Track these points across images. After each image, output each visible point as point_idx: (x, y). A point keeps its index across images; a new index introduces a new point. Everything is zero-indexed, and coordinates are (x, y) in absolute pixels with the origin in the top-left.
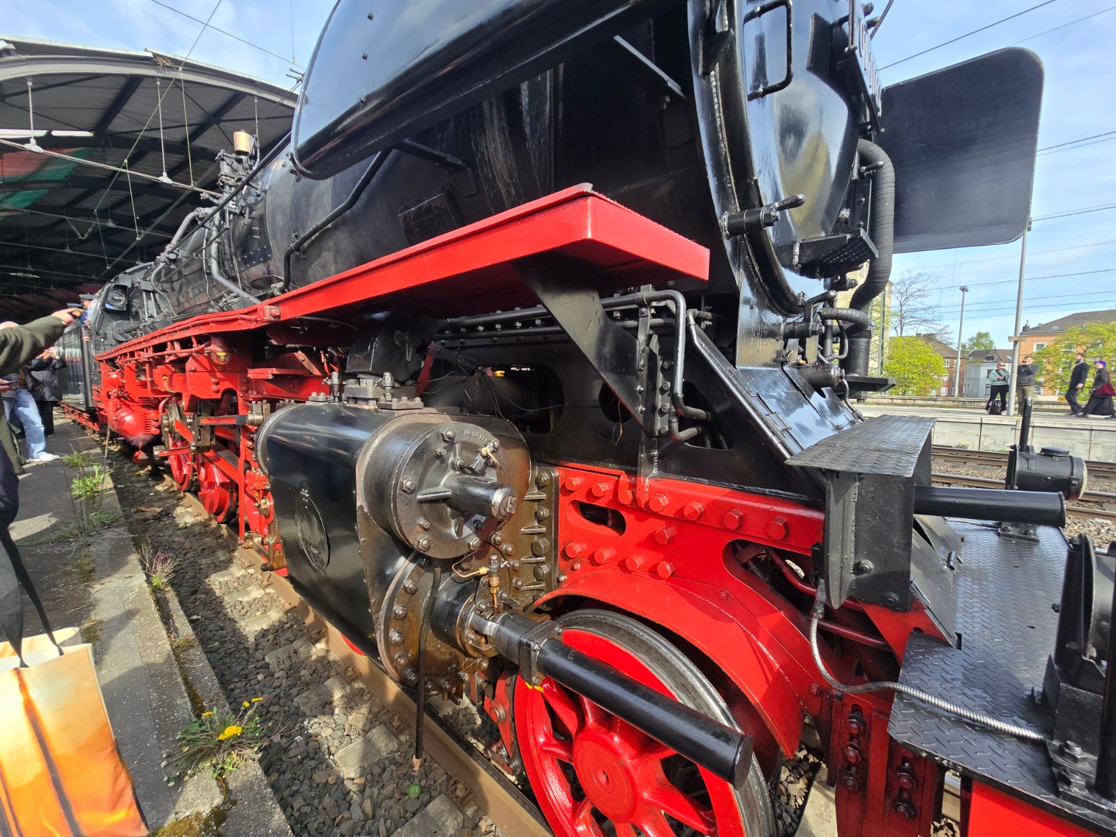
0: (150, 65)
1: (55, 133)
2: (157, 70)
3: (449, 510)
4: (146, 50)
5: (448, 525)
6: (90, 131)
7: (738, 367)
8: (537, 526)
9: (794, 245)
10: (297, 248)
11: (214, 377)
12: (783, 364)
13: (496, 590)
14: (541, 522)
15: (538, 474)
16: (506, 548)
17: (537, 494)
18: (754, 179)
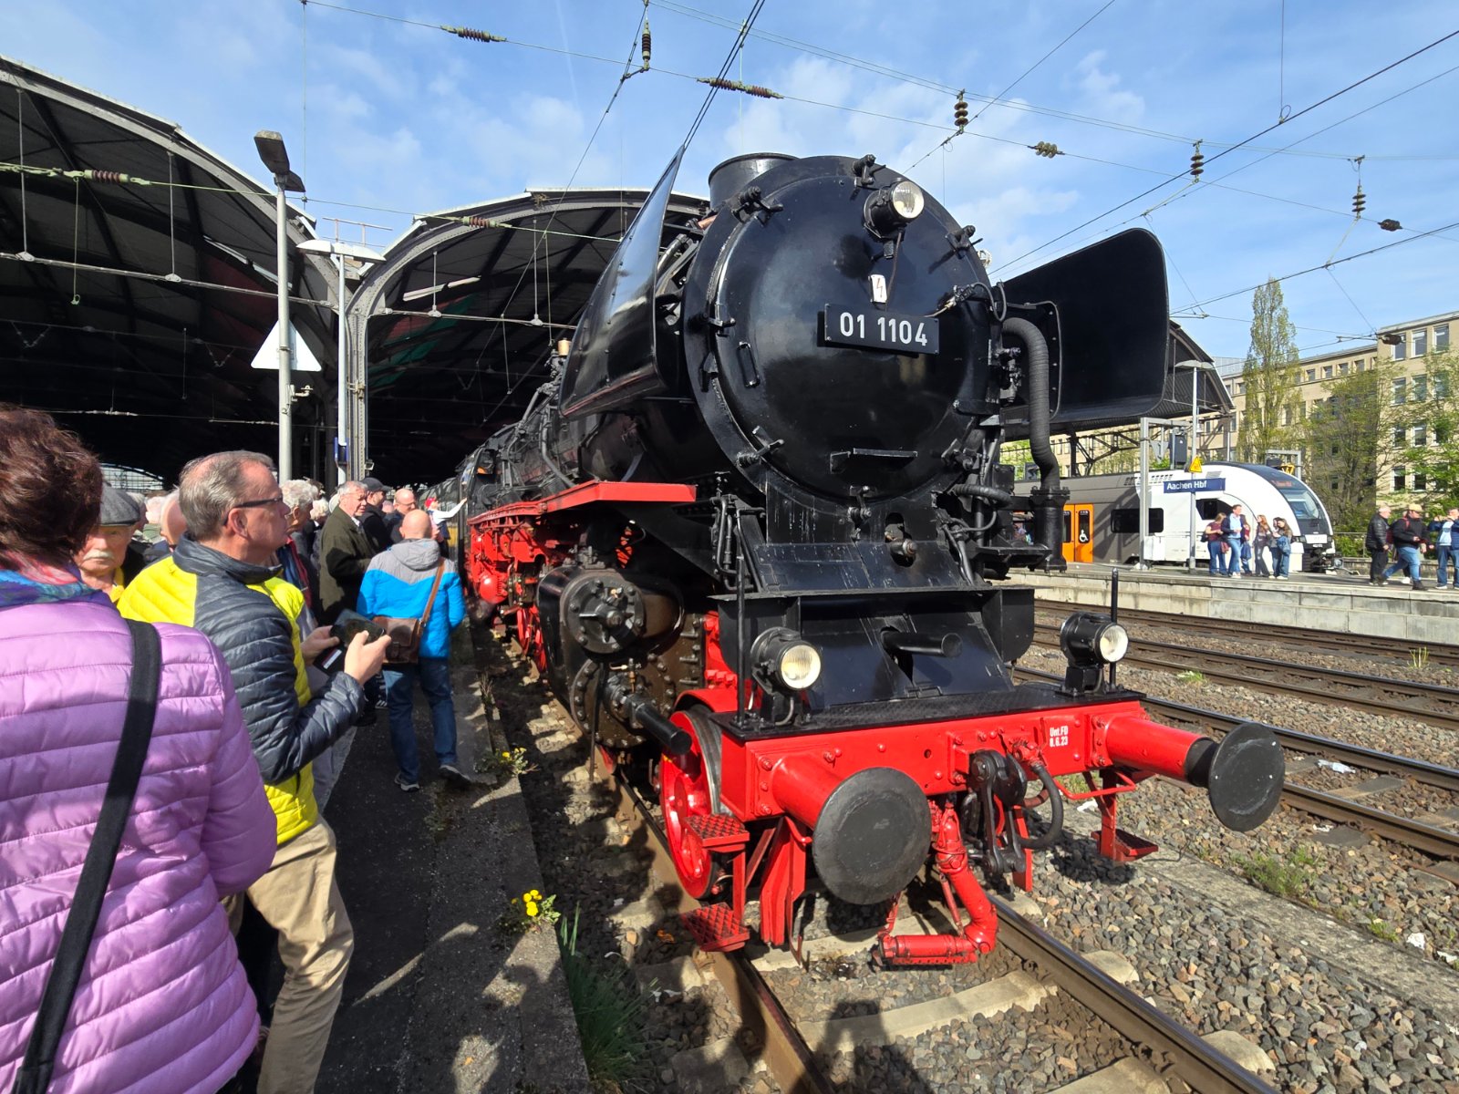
0: (529, 205)
1: (451, 285)
2: (536, 209)
3: (601, 626)
4: (525, 191)
5: (600, 634)
6: (476, 276)
7: (768, 545)
8: (693, 658)
9: (829, 457)
10: (583, 445)
11: (530, 544)
12: (855, 540)
13: (632, 681)
14: (696, 653)
15: (694, 619)
16: (661, 666)
17: (693, 633)
18: (754, 432)
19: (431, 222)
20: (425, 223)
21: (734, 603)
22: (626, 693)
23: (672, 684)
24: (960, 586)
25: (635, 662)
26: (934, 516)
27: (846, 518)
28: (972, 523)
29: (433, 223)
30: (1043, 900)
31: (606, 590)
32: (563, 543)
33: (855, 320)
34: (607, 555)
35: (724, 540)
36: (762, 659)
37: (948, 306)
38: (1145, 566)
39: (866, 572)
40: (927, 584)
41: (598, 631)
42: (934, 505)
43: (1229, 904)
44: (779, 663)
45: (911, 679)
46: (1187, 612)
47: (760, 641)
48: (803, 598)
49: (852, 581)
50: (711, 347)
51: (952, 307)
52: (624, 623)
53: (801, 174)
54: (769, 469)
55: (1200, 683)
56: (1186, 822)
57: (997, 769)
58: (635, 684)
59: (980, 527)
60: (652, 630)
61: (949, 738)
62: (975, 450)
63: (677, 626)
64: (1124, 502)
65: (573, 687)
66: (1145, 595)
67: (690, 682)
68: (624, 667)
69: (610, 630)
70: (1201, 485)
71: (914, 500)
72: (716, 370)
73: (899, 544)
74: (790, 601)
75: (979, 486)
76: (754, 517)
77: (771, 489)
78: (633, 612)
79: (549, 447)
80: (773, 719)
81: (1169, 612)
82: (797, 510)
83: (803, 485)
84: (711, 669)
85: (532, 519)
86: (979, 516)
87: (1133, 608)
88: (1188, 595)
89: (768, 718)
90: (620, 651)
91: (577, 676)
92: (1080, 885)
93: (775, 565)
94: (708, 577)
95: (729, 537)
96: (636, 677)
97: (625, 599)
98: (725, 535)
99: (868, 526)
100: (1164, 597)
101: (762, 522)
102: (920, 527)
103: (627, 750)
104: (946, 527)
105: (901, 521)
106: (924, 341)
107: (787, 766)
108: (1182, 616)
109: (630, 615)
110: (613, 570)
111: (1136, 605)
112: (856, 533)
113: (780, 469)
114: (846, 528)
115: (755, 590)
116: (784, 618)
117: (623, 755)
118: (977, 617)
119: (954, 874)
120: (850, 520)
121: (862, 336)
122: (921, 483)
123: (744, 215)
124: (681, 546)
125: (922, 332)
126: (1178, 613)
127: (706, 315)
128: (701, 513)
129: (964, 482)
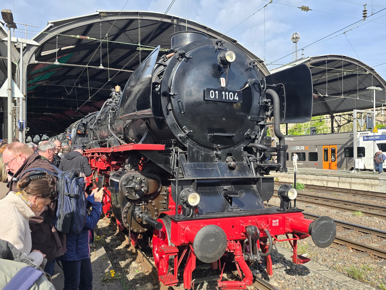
0: (98, 17)
1: (62, 49)
2: (101, 19)
3: (133, 190)
4: (97, 11)
5: (133, 193)
6: (73, 45)
7: (188, 163)
8: (164, 202)
9: (207, 135)
10: (126, 127)
11: (105, 163)
12: (216, 162)
13: (144, 209)
14: (165, 200)
15: (165, 188)
16: (153, 204)
17: (164, 193)
18: (183, 128)
19: (56, 24)
20: (53, 25)
21: (175, 181)
22: (141, 213)
23: (157, 210)
24: (250, 176)
25: (145, 203)
26: (242, 154)
27: (213, 155)
28: (256, 156)
29: (57, 24)
30: (279, 281)
31: (135, 178)
32: (119, 162)
33: (215, 93)
34: (135, 166)
35: (174, 162)
36: (183, 197)
37: (246, 87)
38: (356, 171)
39: (219, 172)
40: (239, 176)
41: (132, 192)
42: (242, 150)
43: (339, 282)
44: (187, 198)
45: (231, 206)
46: (370, 190)
47: (183, 192)
48: (197, 180)
49: (215, 174)
50: (170, 101)
51: (247, 87)
52: (141, 189)
53: (198, 45)
54: (188, 139)
55: (361, 216)
56: (335, 259)
57: (252, 230)
58: (144, 210)
59: (258, 157)
60: (150, 192)
61: (240, 222)
62: (257, 132)
63: (159, 190)
64: (349, 144)
65: (123, 212)
66: (354, 183)
67: (163, 210)
68: (141, 204)
69: (136, 191)
70: (376, 138)
71: (236, 149)
72: (171, 109)
73: (230, 163)
74: (193, 181)
75: (258, 144)
76: (184, 154)
77: (189, 146)
78: (144, 186)
79: (111, 126)
80: (186, 215)
81: (363, 190)
82: (197, 152)
83: (199, 144)
84: (170, 205)
85: (107, 154)
86: (258, 154)
87: (349, 188)
88: (370, 183)
89: (185, 215)
90: (140, 199)
91: (125, 208)
92: (292, 276)
93: (190, 169)
94: (169, 174)
95: (176, 161)
96: (145, 208)
97: (142, 181)
98: (174, 160)
99: (220, 157)
100: (361, 184)
101: (186, 156)
102: (238, 157)
103: (141, 233)
104: (246, 157)
105: (232, 155)
106: (237, 99)
107: (190, 228)
108: (368, 192)
109: (143, 187)
110: (137, 172)
111: (351, 187)
112: (217, 159)
113: (192, 139)
114: (213, 158)
115: (183, 178)
116: (192, 186)
117: (140, 235)
118: (255, 187)
119: (239, 261)
120: (215, 155)
121: (217, 98)
122: (238, 143)
123: (180, 59)
124: (160, 163)
125: (237, 96)
126: (367, 190)
127: (168, 92)
128: (168, 152)
129: (253, 143)
